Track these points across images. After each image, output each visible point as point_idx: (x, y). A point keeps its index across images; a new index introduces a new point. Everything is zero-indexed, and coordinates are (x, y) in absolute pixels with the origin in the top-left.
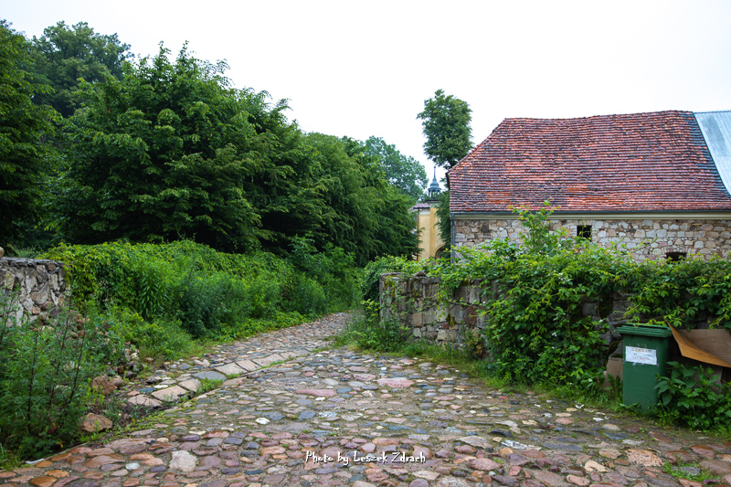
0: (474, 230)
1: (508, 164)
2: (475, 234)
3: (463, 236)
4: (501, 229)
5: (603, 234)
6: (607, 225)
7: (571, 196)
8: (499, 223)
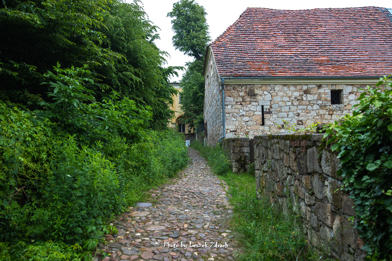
0: (242, 94)
1: (259, 41)
2: (243, 97)
3: (231, 99)
4: (266, 93)
5: (352, 97)
6: (355, 89)
7: (321, 65)
8: (264, 87)
